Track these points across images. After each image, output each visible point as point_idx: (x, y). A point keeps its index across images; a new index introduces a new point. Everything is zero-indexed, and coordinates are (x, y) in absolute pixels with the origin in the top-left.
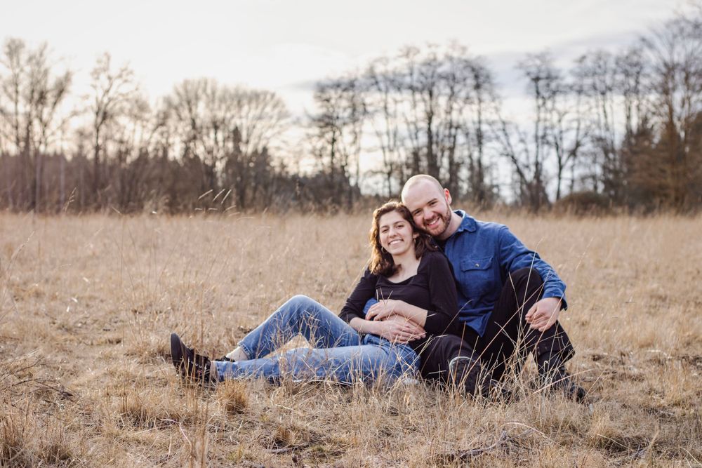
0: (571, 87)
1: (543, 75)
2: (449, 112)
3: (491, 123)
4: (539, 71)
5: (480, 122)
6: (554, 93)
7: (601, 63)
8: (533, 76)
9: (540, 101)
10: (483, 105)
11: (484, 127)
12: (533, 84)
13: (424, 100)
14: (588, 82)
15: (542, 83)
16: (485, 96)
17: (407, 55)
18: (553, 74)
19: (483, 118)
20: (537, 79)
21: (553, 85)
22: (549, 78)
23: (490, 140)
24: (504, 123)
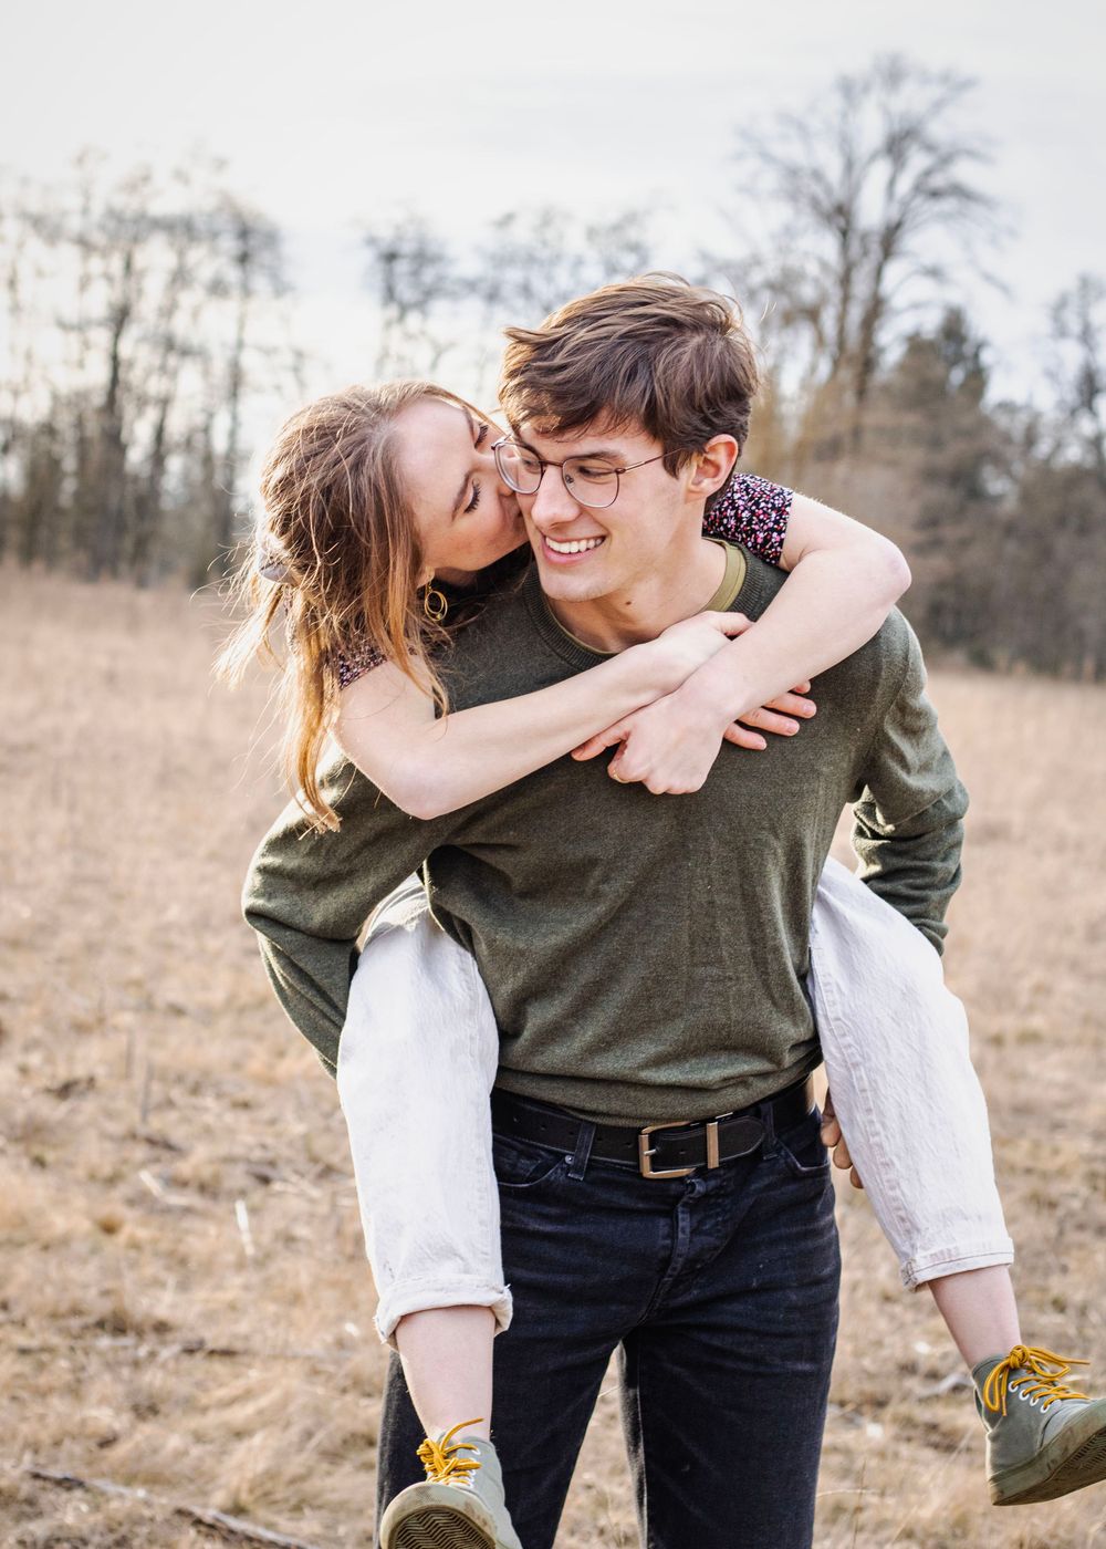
0: (471, 286)
1: (407, 248)
2: (168, 311)
3: (268, 352)
4: (400, 238)
5: (240, 345)
6: (429, 293)
7: (550, 234)
8: (384, 247)
9: (393, 311)
10: (254, 305)
11: (249, 360)
12: (380, 266)
13: (109, 278)
14: (513, 276)
15: (402, 267)
16: (260, 283)
17: (80, 160)
18: (432, 249)
19: (249, 337)
20: (391, 257)
21: (429, 275)
22: (422, 258)
23: (258, 390)
24: (299, 355)
